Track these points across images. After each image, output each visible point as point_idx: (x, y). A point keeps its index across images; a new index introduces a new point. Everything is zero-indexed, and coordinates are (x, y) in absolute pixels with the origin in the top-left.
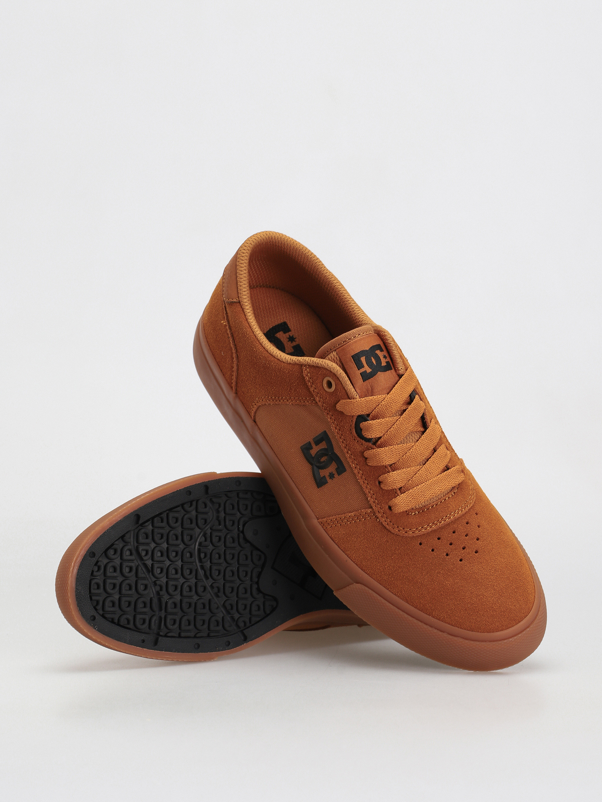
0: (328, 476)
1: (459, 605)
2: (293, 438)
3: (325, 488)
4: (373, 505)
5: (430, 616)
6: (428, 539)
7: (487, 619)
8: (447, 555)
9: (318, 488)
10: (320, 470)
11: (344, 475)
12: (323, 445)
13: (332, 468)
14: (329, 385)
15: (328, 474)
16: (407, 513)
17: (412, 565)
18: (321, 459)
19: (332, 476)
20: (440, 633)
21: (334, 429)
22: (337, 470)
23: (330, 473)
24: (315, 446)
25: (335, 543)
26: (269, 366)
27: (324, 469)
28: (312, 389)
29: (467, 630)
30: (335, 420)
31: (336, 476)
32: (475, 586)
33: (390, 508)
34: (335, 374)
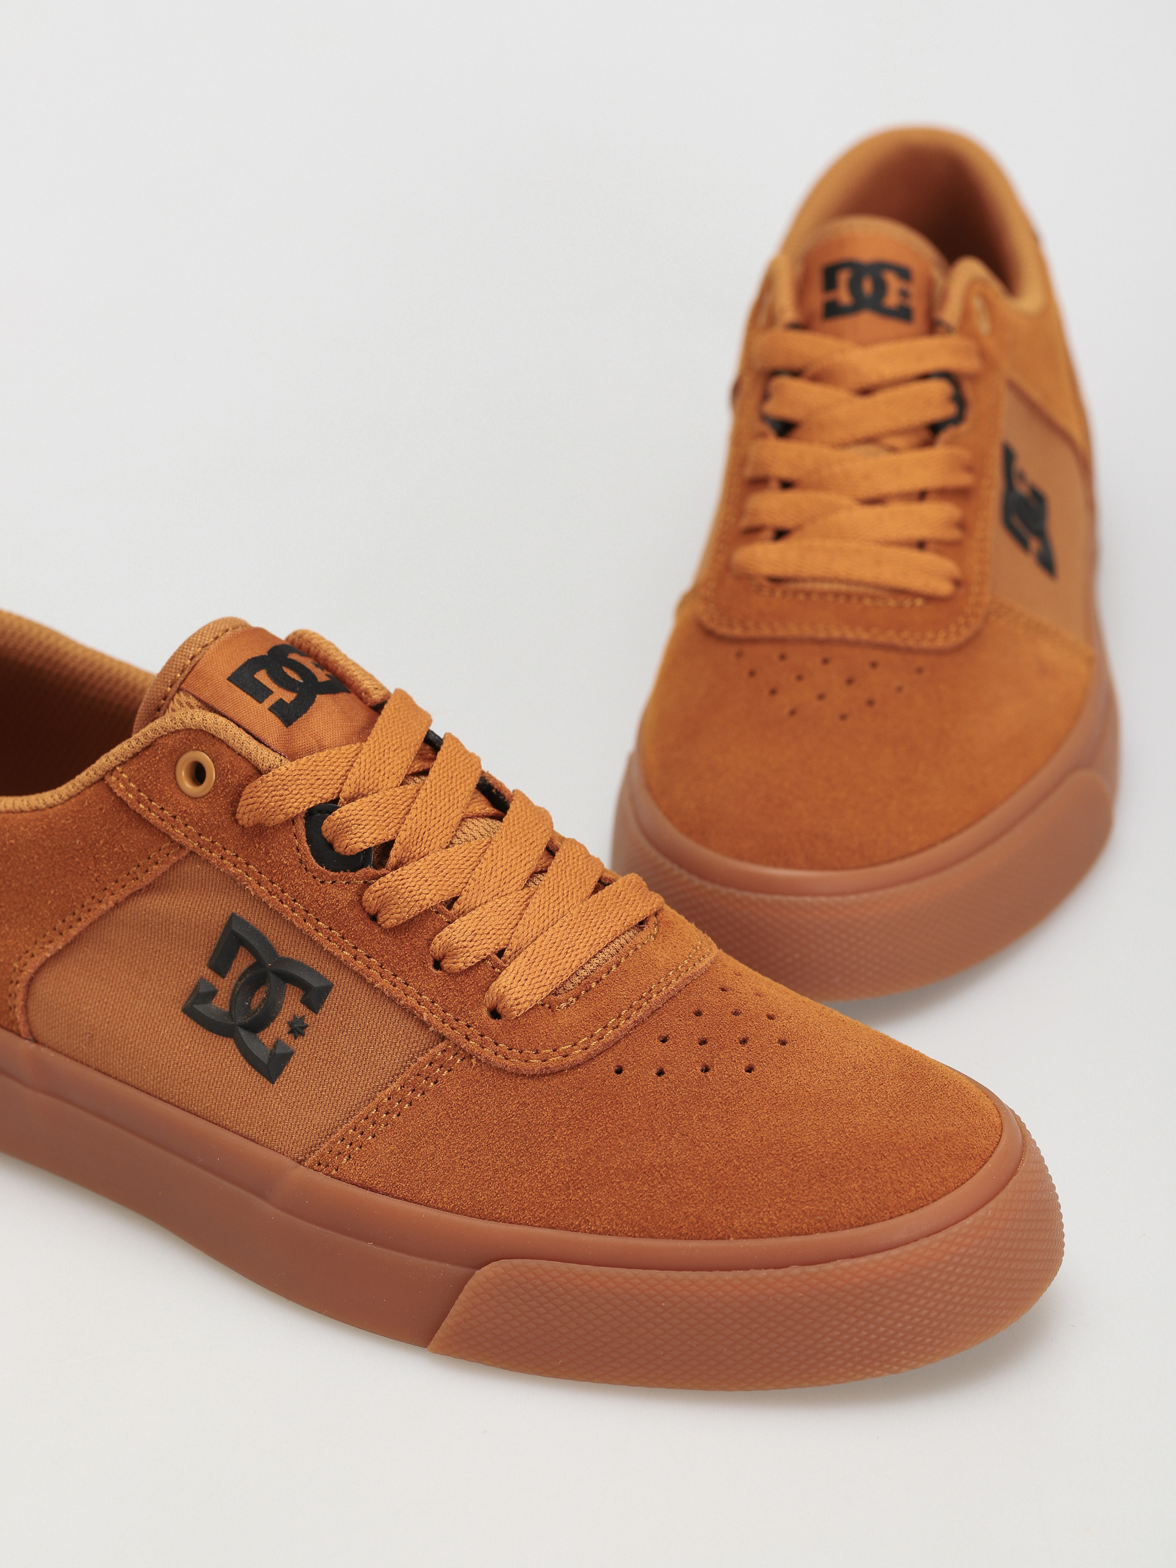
0: (287, 1036)
1: (797, 1171)
2: (154, 1000)
3: (291, 1071)
4: (446, 1030)
5: (729, 1237)
6: (634, 1050)
7: (894, 1176)
8: (706, 1069)
9: (274, 1083)
10: (260, 1035)
11: (332, 1001)
12: (242, 962)
13: (292, 1005)
14: (198, 774)
15: (285, 1028)
16: (548, 1004)
17: (621, 1129)
18: (250, 1004)
19: (297, 1029)
20: (779, 1273)
21: (256, 886)
22: (305, 1002)
23: (288, 1023)
24: (222, 980)
25: (376, 1191)
26: (17, 840)
27: (268, 1025)
28: (153, 817)
29: (852, 1227)
30: (248, 864)
31: (310, 1018)
32: (818, 1113)
33: (495, 1014)
34: (202, 730)
